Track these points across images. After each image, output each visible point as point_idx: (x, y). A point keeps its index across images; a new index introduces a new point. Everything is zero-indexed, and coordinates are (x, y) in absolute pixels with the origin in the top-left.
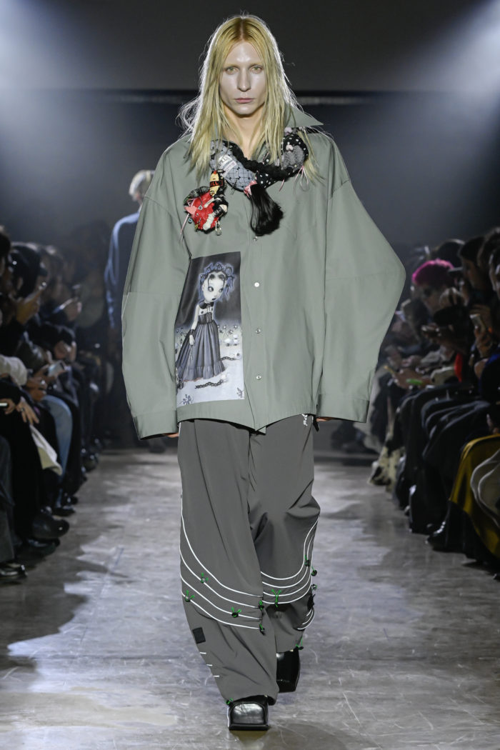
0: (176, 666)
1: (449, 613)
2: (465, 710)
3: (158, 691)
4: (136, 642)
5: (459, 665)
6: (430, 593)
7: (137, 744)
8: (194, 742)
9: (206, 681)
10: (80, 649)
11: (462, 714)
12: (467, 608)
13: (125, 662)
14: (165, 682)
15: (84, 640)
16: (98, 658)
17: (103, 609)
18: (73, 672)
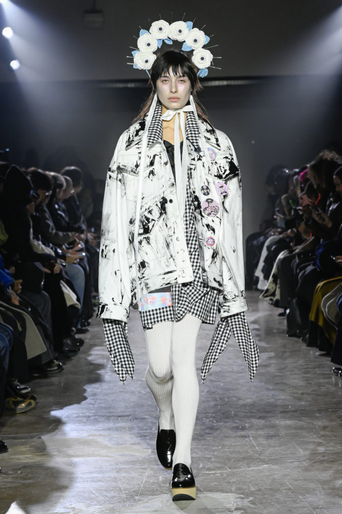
0: (150, 420)
1: (311, 383)
2: (321, 441)
3: (139, 435)
4: (126, 406)
5: (317, 415)
6: (299, 372)
7: (127, 467)
10: (93, 411)
11: (319, 444)
12: (321, 381)
13: (119, 418)
14: (143, 430)
15: (95, 406)
16: (103, 416)
17: (106, 387)
18: (89, 425)
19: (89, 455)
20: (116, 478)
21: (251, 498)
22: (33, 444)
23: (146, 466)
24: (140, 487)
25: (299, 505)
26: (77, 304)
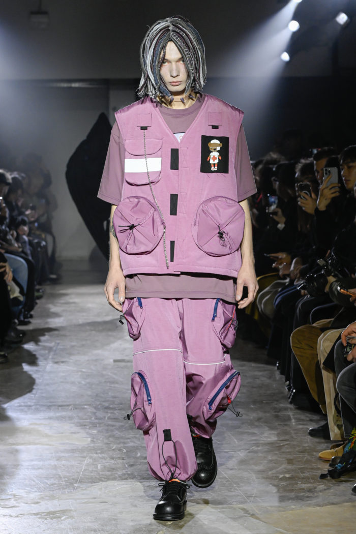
0: (89, 410)
1: (246, 376)
2: (256, 432)
3: (79, 424)
4: (66, 396)
5: (252, 406)
7: (67, 455)
8: (99, 453)
9: (106, 418)
10: (34, 401)
11: (254, 434)
12: (257, 373)
13: (60, 408)
14: (83, 419)
15: (36, 396)
16: (44, 406)
18: (31, 414)
19: (30, 444)
20: (56, 466)
23: (85, 454)
24: (79, 475)
25: (233, 494)
26: (19, 297)
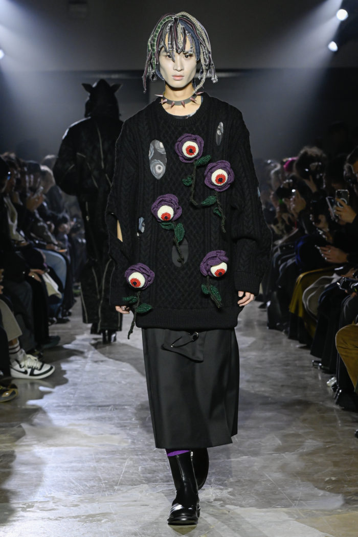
0: (130, 410)
1: (291, 376)
3: (119, 425)
4: (106, 396)
5: (297, 407)
6: (279, 365)
7: (106, 457)
8: (140, 455)
9: (147, 419)
10: (73, 401)
12: (301, 373)
13: (100, 408)
14: (123, 420)
15: (76, 396)
16: (83, 406)
17: (87, 377)
18: (69, 415)
19: (68, 445)
20: (95, 468)
21: (230, 490)
22: (13, 433)
23: (125, 456)
24: (120, 477)
25: (278, 497)
26: (58, 294)
